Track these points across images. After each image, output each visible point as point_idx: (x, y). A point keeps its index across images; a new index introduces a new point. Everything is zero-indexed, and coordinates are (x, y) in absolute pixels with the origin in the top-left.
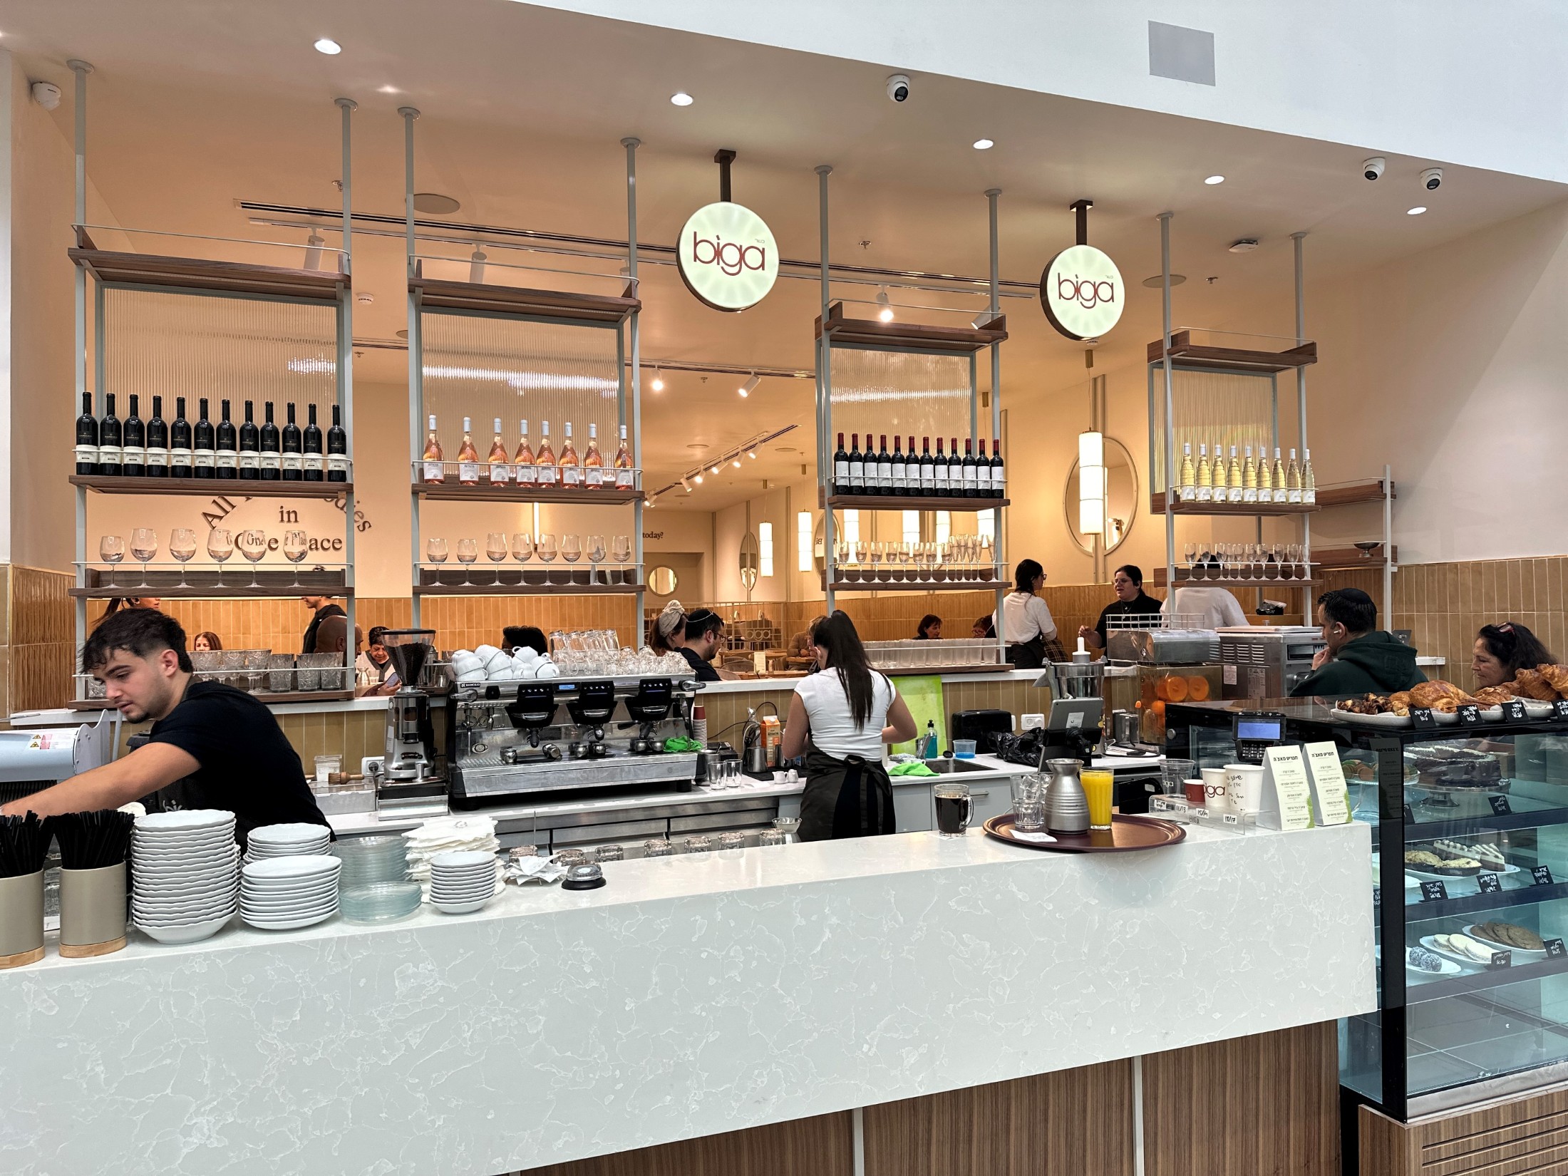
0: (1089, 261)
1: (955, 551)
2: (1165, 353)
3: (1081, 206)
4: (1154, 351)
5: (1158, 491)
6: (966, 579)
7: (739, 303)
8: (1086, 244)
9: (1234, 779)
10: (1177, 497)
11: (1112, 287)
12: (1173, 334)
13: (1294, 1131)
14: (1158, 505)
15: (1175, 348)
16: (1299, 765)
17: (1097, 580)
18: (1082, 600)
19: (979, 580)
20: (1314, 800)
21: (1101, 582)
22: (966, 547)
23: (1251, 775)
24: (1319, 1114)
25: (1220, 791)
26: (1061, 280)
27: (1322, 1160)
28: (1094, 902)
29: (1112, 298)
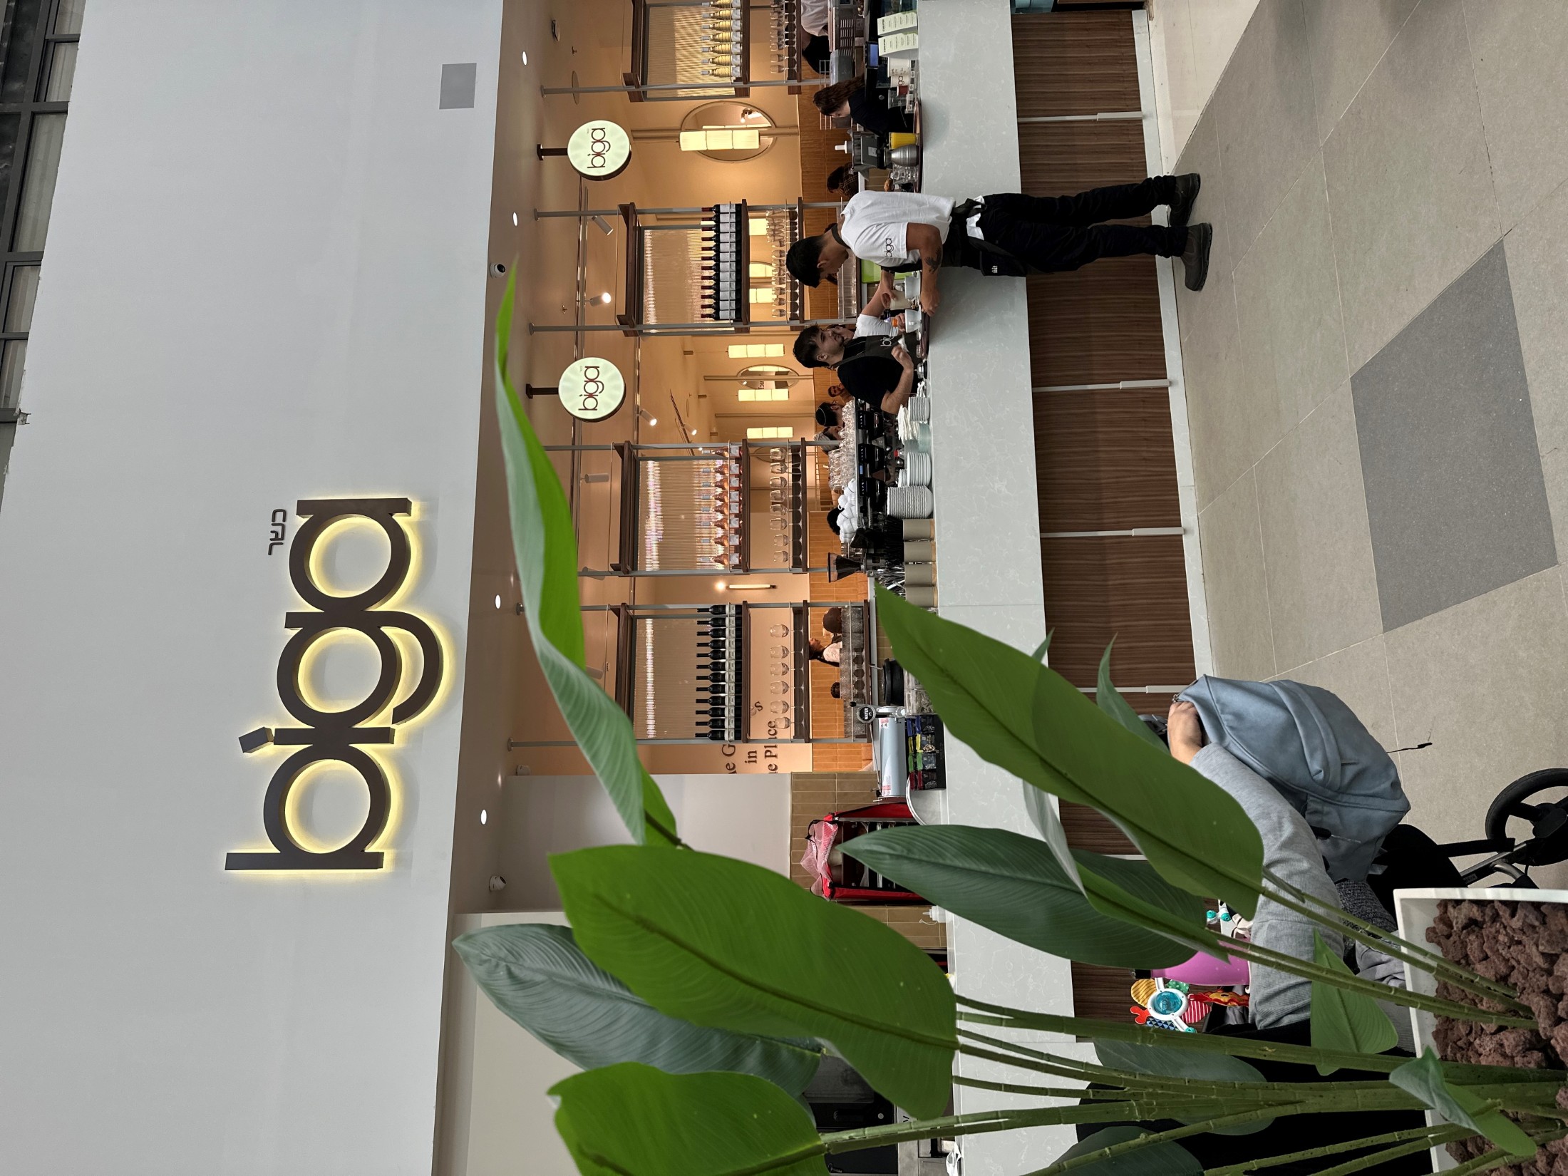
0: (578, 146)
1: (776, 238)
2: (638, 90)
3: (541, 153)
4: (638, 97)
5: (733, 93)
6: (796, 229)
7: (620, 383)
8: (567, 149)
9: (893, 73)
10: (737, 80)
11: (595, 130)
12: (624, 85)
13: (1070, 37)
14: (743, 93)
15: (635, 83)
16: (888, 38)
17: (796, 134)
18: (812, 146)
19: (797, 221)
20: (905, 31)
21: (797, 130)
22: (774, 230)
23: (892, 64)
24: (1063, 23)
25: (901, 79)
26: (592, 166)
27: (1086, 21)
28: (945, 142)
29: (602, 129)
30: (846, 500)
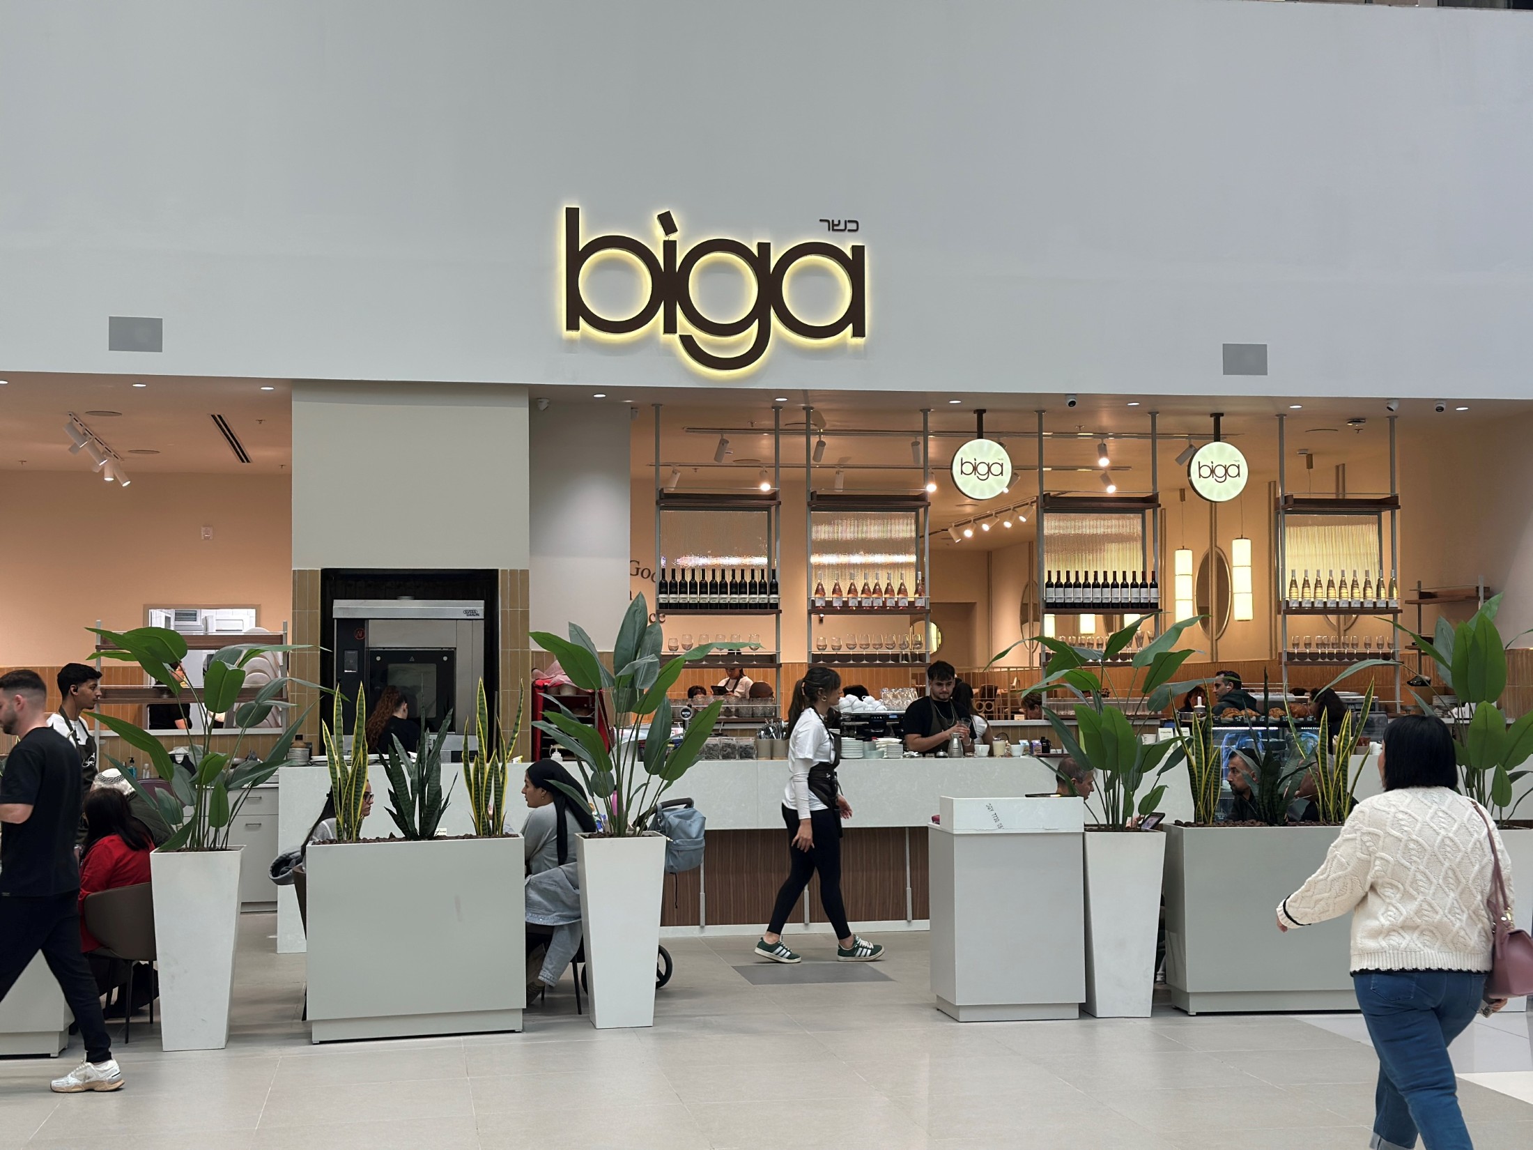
0: (1222, 452)
3: (1217, 417)
4: (1273, 508)
7: (988, 496)
8: (1219, 441)
26: (1201, 466)
29: (1239, 474)
30: (870, 703)
